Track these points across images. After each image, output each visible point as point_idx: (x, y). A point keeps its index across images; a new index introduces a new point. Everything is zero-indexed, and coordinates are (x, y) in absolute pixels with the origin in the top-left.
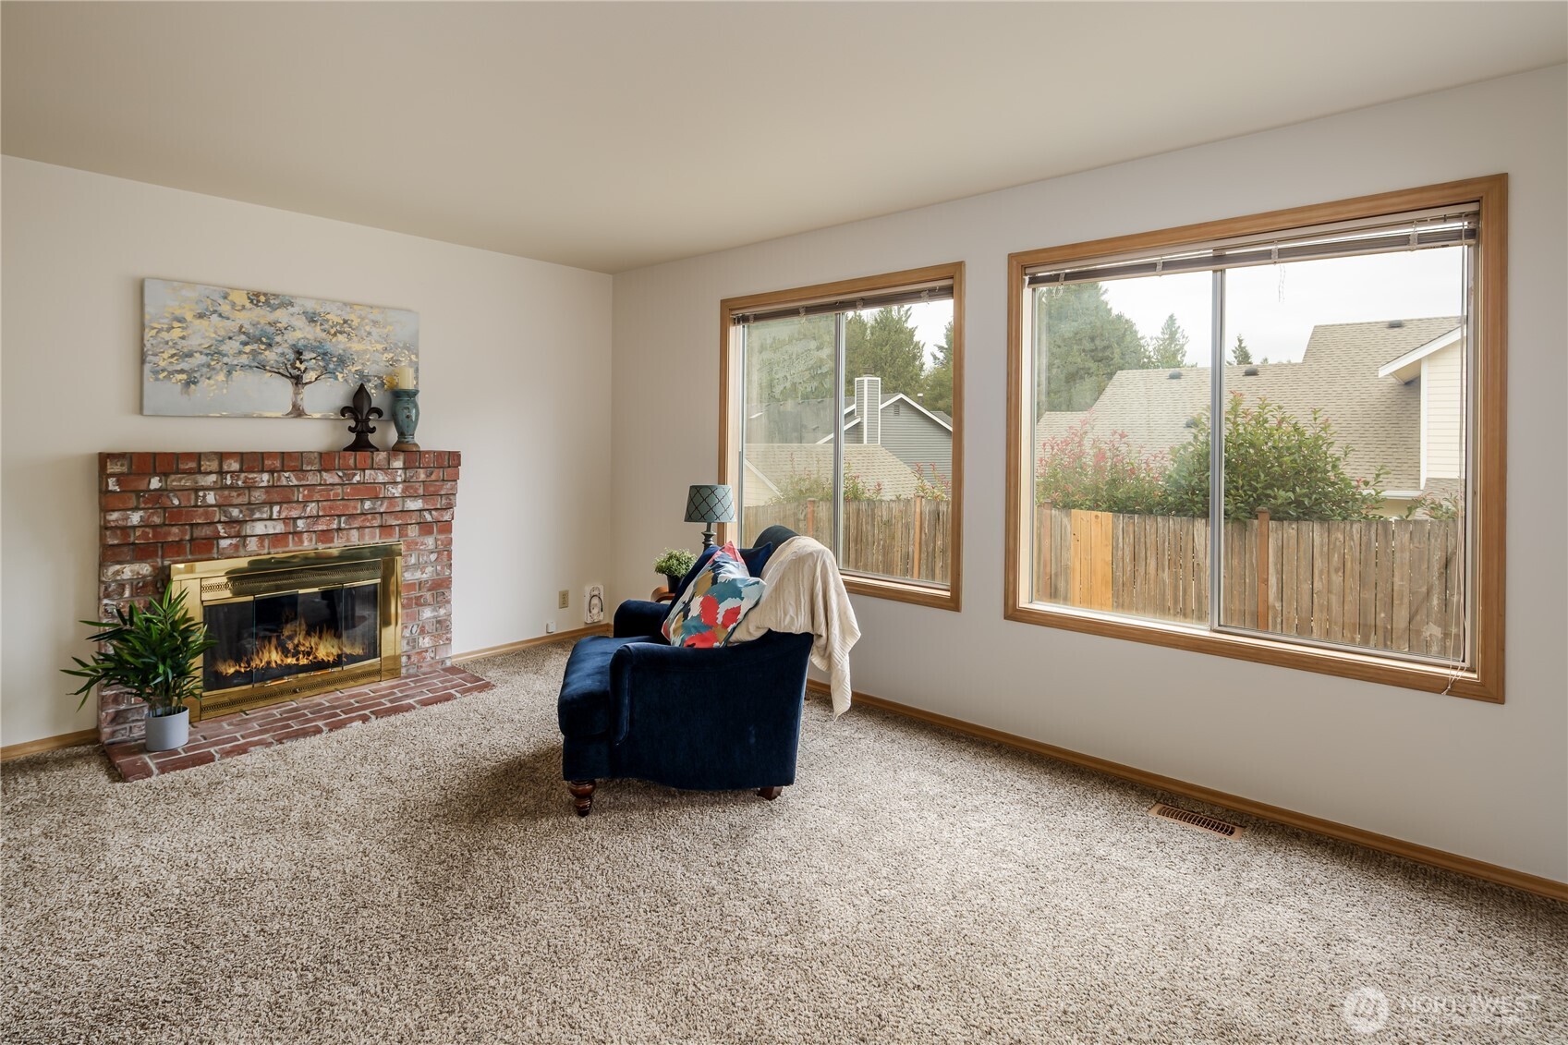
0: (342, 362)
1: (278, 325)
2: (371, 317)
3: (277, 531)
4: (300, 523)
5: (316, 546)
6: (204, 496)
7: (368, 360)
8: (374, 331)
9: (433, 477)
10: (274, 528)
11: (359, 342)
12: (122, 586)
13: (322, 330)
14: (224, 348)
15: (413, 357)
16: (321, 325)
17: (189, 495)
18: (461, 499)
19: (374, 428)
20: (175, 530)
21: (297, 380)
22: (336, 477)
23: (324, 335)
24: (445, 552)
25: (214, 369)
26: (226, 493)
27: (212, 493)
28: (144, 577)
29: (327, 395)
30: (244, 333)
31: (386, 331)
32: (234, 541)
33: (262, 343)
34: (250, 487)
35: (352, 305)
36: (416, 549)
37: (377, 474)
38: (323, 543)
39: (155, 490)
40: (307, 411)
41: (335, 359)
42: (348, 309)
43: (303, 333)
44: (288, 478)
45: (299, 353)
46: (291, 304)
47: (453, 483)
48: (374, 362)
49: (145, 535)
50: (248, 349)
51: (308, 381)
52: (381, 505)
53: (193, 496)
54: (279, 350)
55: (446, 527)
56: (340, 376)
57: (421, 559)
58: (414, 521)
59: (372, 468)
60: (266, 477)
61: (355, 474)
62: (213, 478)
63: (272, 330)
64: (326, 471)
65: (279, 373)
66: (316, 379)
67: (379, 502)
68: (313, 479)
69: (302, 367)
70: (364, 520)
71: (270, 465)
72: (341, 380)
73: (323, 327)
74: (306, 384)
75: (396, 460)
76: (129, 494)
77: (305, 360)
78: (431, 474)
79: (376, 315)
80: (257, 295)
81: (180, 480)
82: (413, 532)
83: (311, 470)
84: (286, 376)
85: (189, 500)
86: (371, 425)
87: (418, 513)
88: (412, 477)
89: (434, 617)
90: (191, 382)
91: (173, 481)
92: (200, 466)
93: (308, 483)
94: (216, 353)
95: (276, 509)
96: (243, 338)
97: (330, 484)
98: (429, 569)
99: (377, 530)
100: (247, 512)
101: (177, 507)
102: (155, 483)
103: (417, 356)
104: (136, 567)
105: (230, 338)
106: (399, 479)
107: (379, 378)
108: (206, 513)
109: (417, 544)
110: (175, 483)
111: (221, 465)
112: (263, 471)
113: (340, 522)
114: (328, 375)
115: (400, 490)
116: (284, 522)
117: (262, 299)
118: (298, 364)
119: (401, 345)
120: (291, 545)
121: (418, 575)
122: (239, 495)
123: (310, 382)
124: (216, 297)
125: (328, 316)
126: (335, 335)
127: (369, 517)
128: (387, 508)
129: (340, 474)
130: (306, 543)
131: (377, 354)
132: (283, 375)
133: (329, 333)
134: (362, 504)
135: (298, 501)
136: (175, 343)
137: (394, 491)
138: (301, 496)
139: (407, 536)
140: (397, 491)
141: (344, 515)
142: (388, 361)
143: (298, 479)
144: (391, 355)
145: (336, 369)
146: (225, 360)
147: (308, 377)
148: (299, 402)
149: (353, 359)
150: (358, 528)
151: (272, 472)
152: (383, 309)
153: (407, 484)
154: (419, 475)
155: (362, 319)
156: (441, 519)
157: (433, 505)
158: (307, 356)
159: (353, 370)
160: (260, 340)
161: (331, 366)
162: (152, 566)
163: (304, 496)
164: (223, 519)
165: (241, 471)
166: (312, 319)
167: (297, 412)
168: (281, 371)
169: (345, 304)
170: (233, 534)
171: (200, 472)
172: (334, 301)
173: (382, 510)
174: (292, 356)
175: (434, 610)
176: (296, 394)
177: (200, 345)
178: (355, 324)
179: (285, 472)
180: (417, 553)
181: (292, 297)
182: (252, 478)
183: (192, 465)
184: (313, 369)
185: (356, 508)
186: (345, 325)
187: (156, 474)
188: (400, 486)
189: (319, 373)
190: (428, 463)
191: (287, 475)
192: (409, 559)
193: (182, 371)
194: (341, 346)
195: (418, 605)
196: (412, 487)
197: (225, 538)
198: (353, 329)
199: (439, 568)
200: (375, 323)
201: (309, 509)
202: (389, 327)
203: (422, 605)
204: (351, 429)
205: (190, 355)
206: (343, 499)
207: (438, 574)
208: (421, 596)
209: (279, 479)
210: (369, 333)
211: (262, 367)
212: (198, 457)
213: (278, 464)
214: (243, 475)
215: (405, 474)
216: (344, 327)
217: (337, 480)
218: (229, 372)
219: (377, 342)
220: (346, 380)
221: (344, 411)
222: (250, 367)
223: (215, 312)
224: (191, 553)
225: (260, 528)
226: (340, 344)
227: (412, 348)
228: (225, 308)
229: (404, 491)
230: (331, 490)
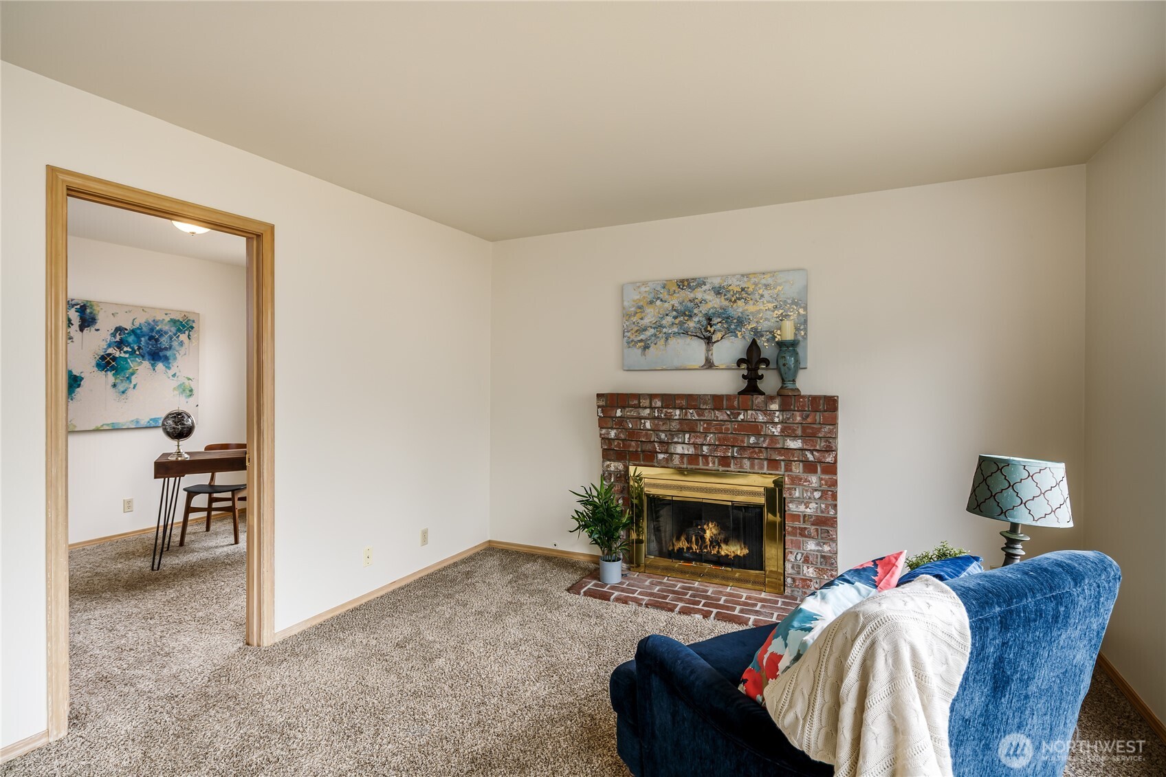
0: (741, 322)
1: (696, 300)
2: (764, 281)
3: (690, 453)
4: (705, 448)
5: (718, 468)
6: (645, 423)
7: (761, 318)
8: (766, 293)
9: (809, 420)
10: (688, 450)
11: (754, 304)
12: (610, 475)
13: (725, 299)
14: (664, 322)
15: (801, 311)
16: (725, 295)
17: (637, 421)
18: (842, 443)
19: (762, 375)
20: (633, 444)
21: (709, 341)
22: (725, 415)
23: (726, 303)
24: (830, 493)
25: (658, 337)
26: (656, 422)
27: (649, 421)
28: (620, 471)
29: (729, 349)
30: (675, 310)
31: (776, 291)
32: (666, 456)
33: (686, 315)
34: (669, 418)
35: (748, 275)
36: (800, 485)
37: (757, 414)
38: (722, 467)
39: (619, 417)
40: (716, 364)
41: (735, 321)
42: (745, 279)
43: (714, 303)
44: (692, 414)
45: (709, 319)
46: (704, 284)
47: (831, 427)
48: (766, 319)
49: (619, 444)
50: (677, 321)
51: (716, 340)
52: (764, 441)
53: (639, 423)
54: (696, 319)
55: (831, 469)
56: (739, 334)
57: (805, 495)
58: (796, 459)
59: (752, 410)
60: (678, 412)
61: (739, 414)
62: (648, 411)
63: (690, 305)
64: (718, 410)
65: (696, 336)
66: (722, 338)
67: (762, 439)
68: (707, 416)
69: (712, 330)
70: (752, 452)
71: (679, 404)
72: (740, 337)
73: (726, 297)
74: (715, 342)
75: (773, 403)
76: (608, 419)
77: (714, 324)
78: (807, 416)
79: (768, 280)
80: (682, 281)
81: (631, 411)
82: (797, 469)
83: (706, 409)
84: (701, 338)
85: (637, 425)
86: (760, 372)
87: (800, 452)
88: (789, 419)
89: (818, 551)
90: (646, 347)
91: (627, 412)
92: (640, 403)
93: (705, 418)
94: (659, 326)
95: (687, 436)
96: (674, 313)
97: (721, 421)
98: (813, 505)
99: (765, 463)
100: (669, 437)
101: (631, 429)
102: (619, 413)
103: (805, 309)
104: (616, 464)
105: (667, 315)
106: (776, 420)
107: (770, 332)
108: (647, 434)
109: (801, 479)
110: (628, 414)
111: (651, 403)
112: (675, 408)
113: (733, 452)
114: (730, 334)
115: (779, 430)
116: (694, 447)
117: (686, 283)
118: (709, 328)
119: (789, 301)
120: (701, 464)
121: (802, 508)
122: (663, 424)
123: (718, 341)
124: (659, 288)
125: (730, 288)
126: (735, 301)
127: (757, 450)
128: (769, 444)
129: (729, 413)
130: (711, 465)
131: (768, 313)
132: (699, 337)
133: (731, 301)
134: (749, 439)
135: (700, 432)
136: (638, 323)
137: (773, 430)
138: (702, 428)
139: (791, 470)
140: (776, 430)
141: (736, 446)
142: (778, 317)
143: (698, 415)
144: (781, 311)
145: (736, 329)
146: (664, 330)
147: (715, 338)
148: (710, 357)
149: (749, 319)
150: (749, 458)
151: (681, 408)
152: (773, 273)
153: (785, 425)
154: (796, 416)
155: (756, 284)
156: (823, 460)
157: (812, 446)
158: (715, 320)
159: (749, 328)
160: (685, 313)
161: (733, 327)
162: (624, 465)
163: (704, 428)
164: (656, 440)
165: (662, 407)
166: (718, 291)
167: (709, 365)
168: (698, 334)
169: (743, 275)
170: (664, 451)
171: (640, 407)
172: (734, 275)
173: (764, 446)
174: (705, 322)
175: (818, 544)
176: (708, 350)
177: (651, 322)
178: (751, 289)
179: (690, 409)
180: (801, 487)
181: (705, 278)
182: (670, 413)
183: (636, 402)
184: (719, 331)
185: (743, 442)
186: (743, 292)
187: (619, 407)
188: (779, 426)
189: (723, 333)
190: (803, 406)
191: (691, 411)
192: (793, 492)
193: (641, 341)
194: (740, 310)
195: (802, 535)
196: (789, 428)
197: (660, 453)
198: (749, 295)
199: (823, 506)
200: (766, 286)
201: (708, 438)
202: (779, 288)
203: (806, 537)
204: (744, 377)
205: (645, 330)
206: (732, 433)
207: (822, 512)
208: (805, 528)
209: (686, 414)
210: (762, 296)
211: (686, 333)
212: (638, 396)
213: (684, 403)
214: (664, 410)
215: (783, 416)
216: (743, 294)
217: (726, 418)
218: (667, 339)
219: (768, 302)
220: (743, 337)
221: (740, 362)
222: (679, 333)
223: (658, 298)
224: (643, 461)
225: (679, 449)
226: (739, 308)
227: (800, 302)
228: (664, 295)
229: (782, 431)
230: (723, 425)
